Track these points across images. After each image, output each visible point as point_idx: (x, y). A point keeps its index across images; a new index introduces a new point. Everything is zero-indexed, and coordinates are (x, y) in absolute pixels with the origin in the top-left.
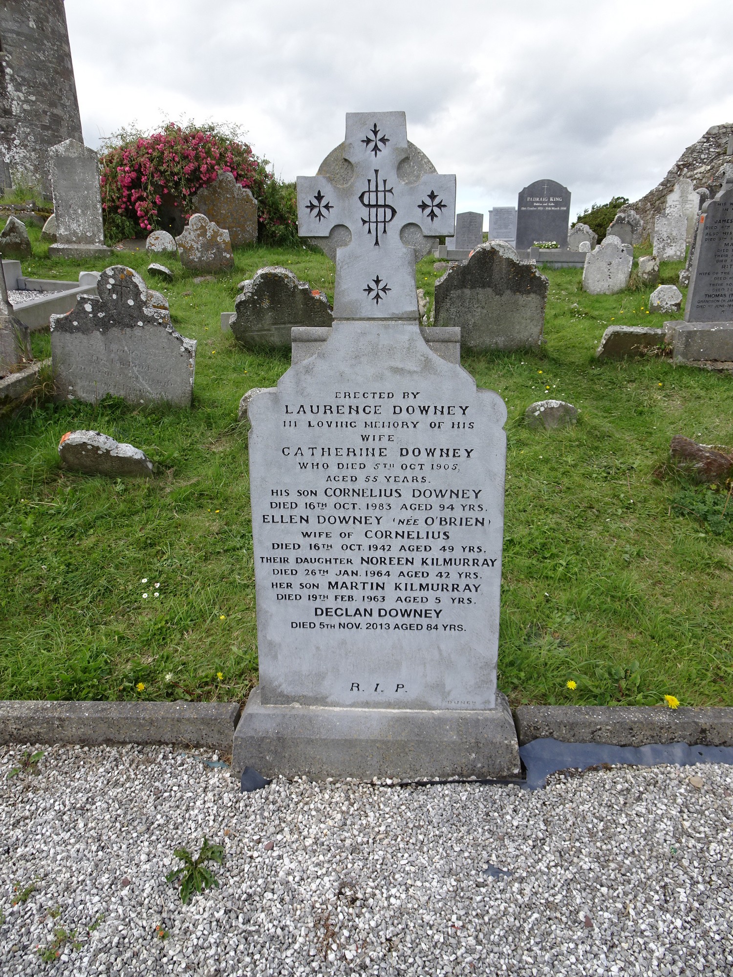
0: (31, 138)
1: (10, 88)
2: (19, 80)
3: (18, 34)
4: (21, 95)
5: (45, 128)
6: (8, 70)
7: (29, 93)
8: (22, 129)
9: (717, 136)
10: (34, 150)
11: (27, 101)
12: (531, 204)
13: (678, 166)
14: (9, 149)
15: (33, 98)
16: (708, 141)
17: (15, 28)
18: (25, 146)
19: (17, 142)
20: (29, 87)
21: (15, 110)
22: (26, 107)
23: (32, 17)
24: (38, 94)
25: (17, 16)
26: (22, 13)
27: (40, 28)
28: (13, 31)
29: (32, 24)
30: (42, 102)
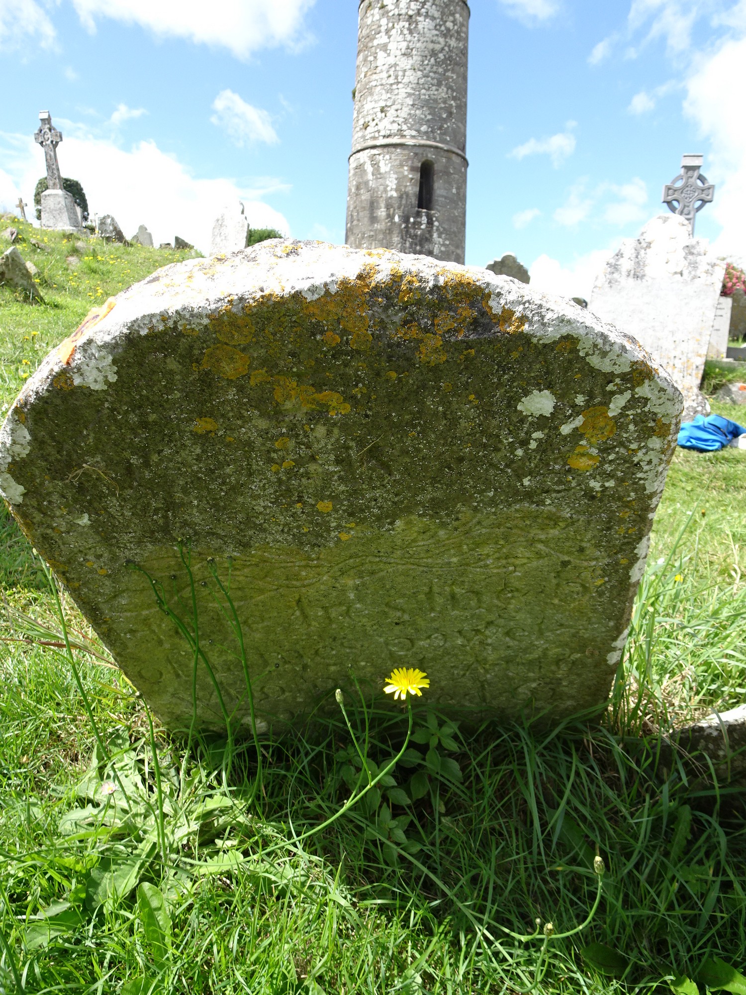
1: (435, 235)
2: (441, 229)
3: (446, 198)
4: (441, 240)
6: (436, 224)
7: (446, 239)
11: (444, 245)
15: (447, 242)
17: (444, 194)
20: (447, 234)
22: (443, 249)
23: (455, 186)
24: (451, 239)
25: (447, 185)
26: (450, 183)
27: (458, 193)
28: (442, 196)
29: (454, 191)
30: (452, 245)
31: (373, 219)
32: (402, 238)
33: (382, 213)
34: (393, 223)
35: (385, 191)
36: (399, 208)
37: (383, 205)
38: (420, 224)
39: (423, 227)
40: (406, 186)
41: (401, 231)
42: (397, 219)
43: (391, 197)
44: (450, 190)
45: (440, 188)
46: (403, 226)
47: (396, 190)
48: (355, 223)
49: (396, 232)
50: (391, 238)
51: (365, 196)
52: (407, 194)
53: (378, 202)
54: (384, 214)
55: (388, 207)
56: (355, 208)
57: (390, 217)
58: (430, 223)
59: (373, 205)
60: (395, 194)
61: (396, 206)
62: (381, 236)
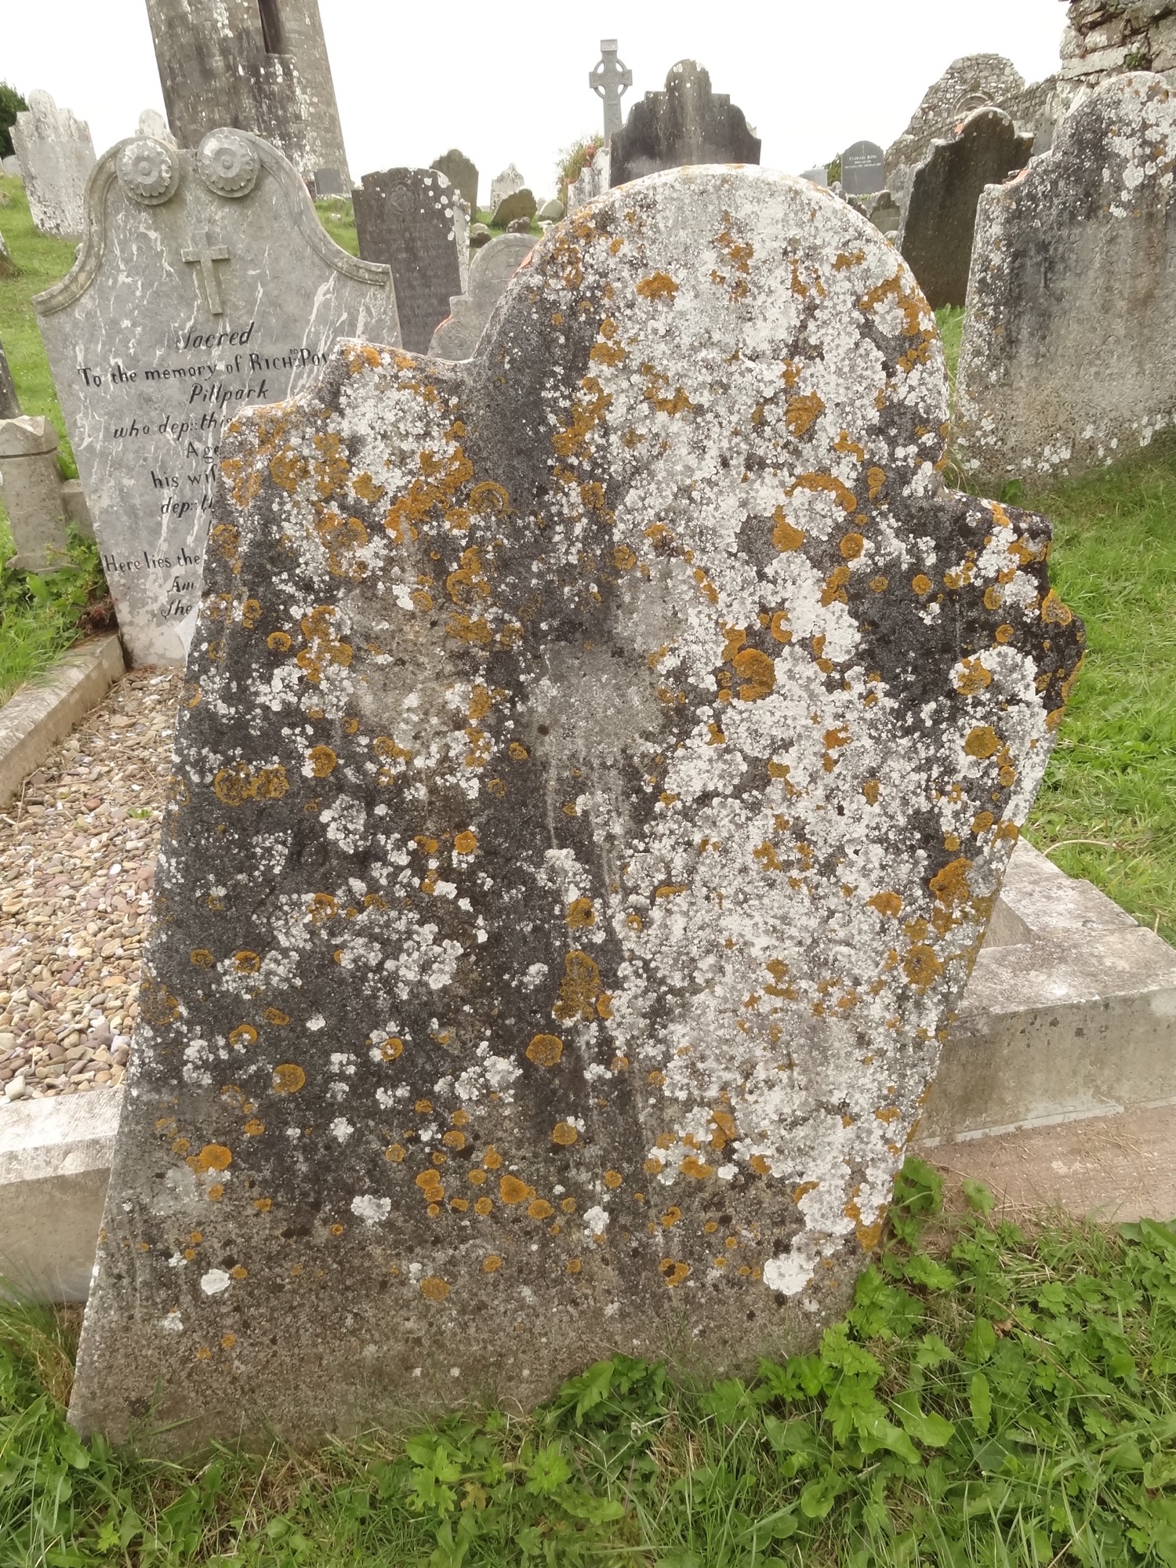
0: (318, 142)
1: (298, 91)
2: (304, 82)
3: (299, 33)
5: (327, 130)
6: (295, 73)
7: (313, 95)
8: (311, 134)
9: (961, 71)
10: (321, 155)
11: (312, 104)
12: (852, 163)
13: (923, 110)
14: (302, 156)
15: (315, 100)
16: (953, 77)
17: (297, 27)
18: (314, 152)
19: (308, 148)
20: (312, 88)
21: (304, 115)
22: (312, 110)
24: (318, 95)
25: (296, 14)
26: (300, 10)
27: (313, 24)
28: (295, 31)
29: (307, 21)
30: (322, 103)
31: (207, 74)
32: (255, 99)
33: (217, 62)
34: (238, 78)
35: (215, 29)
36: (241, 53)
37: (216, 50)
38: (274, 75)
39: (280, 80)
40: (242, 20)
41: (251, 90)
42: (241, 71)
43: (226, 38)
44: (302, 20)
45: (289, 20)
46: (253, 80)
47: (231, 27)
48: (179, 79)
49: (244, 91)
50: (240, 101)
51: (186, 38)
52: (247, 32)
53: (207, 47)
54: (221, 64)
55: (225, 52)
56: (174, 56)
57: (231, 68)
58: (287, 73)
59: (201, 52)
60: (231, 35)
61: (235, 51)
62: (224, 99)
